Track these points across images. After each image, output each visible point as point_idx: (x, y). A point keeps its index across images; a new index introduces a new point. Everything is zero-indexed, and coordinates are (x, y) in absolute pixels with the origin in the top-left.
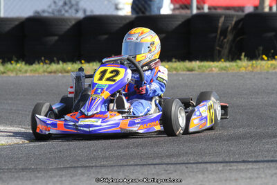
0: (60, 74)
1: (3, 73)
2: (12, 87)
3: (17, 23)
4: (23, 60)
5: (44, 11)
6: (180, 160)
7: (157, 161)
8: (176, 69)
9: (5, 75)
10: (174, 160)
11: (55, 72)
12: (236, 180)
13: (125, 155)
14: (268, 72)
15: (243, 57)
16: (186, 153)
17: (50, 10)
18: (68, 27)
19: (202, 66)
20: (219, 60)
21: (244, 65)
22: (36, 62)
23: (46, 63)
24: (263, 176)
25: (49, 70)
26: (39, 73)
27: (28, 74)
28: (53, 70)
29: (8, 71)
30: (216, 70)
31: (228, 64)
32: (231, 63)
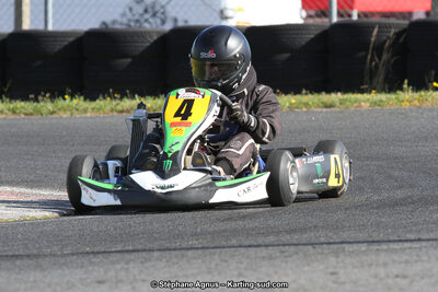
1: (52, 113)
2: (64, 133)
3: (71, 39)
4: (82, 94)
5: (114, 22)
6: (305, 237)
7: (272, 239)
8: (306, 105)
9: (55, 116)
10: (296, 238)
11: (128, 111)
12: (385, 264)
13: (225, 231)
15: (405, 86)
16: (315, 227)
17: (125, 20)
18: (148, 44)
19: (346, 100)
20: (370, 92)
21: (407, 97)
22: (101, 97)
23: (115, 98)
24: (425, 258)
25: (119, 108)
26: (104, 113)
27: (88, 115)
28: (125, 109)
29: (60, 110)
30: (366, 105)
31: (383, 97)
32: (388, 96)
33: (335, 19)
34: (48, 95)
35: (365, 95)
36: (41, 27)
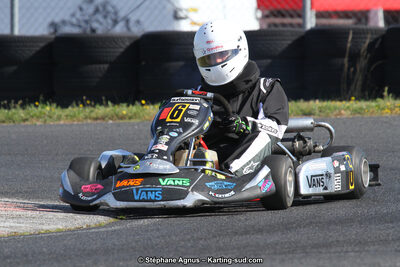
0: (111, 122)
1: (25, 120)
3: (42, 45)
4: (53, 102)
9: (27, 123)
11: (103, 118)
15: (385, 93)
18: (122, 50)
19: (325, 108)
20: (350, 100)
21: (388, 104)
22: (74, 104)
23: (88, 105)
25: (93, 115)
26: (79, 120)
27: (62, 122)
28: (99, 116)
29: (32, 117)
30: (346, 114)
31: (363, 104)
32: (368, 103)
33: (311, 22)
34: (20, 102)
35: (344, 102)
36: (6, 31)
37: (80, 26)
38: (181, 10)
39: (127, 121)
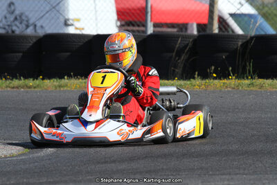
0: (22, 90)
11: (17, 88)
14: (220, 91)
15: (196, 76)
18: (31, 44)
20: (174, 79)
21: (197, 83)
23: (8, 79)
25: (11, 85)
26: (2, 88)
28: (15, 86)
31: (182, 82)
32: (185, 82)
33: (150, 30)
35: (170, 81)
37: (4, 28)
38: (68, 20)
39: (33, 89)
